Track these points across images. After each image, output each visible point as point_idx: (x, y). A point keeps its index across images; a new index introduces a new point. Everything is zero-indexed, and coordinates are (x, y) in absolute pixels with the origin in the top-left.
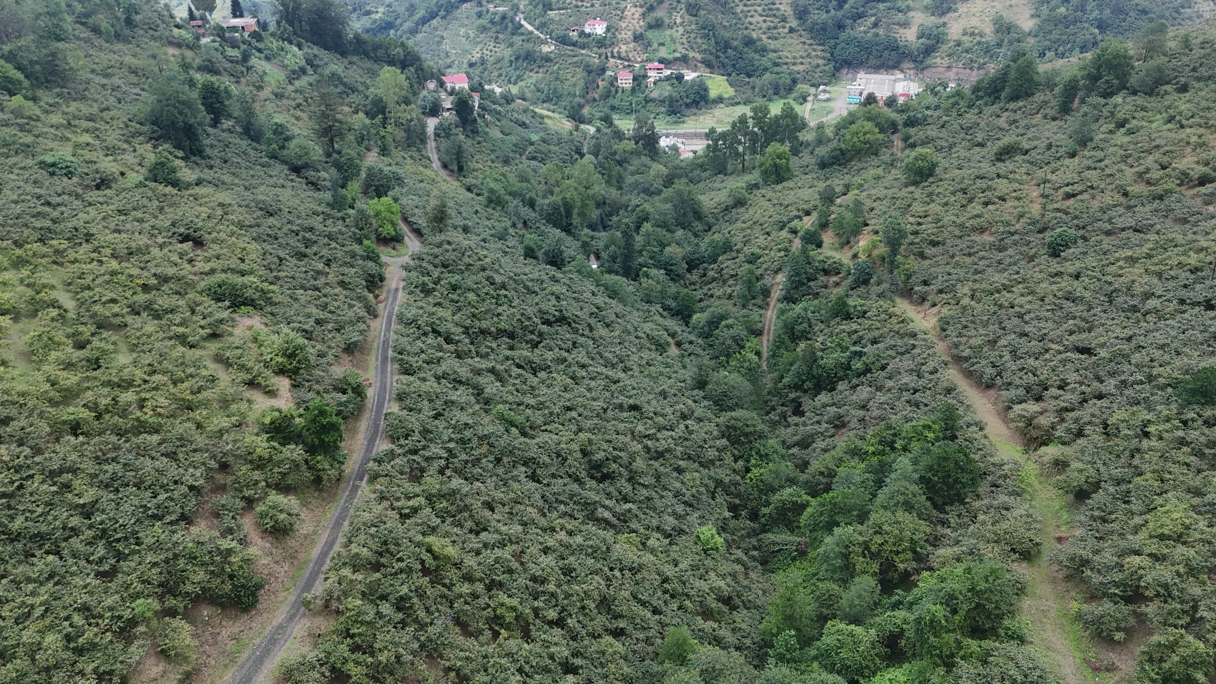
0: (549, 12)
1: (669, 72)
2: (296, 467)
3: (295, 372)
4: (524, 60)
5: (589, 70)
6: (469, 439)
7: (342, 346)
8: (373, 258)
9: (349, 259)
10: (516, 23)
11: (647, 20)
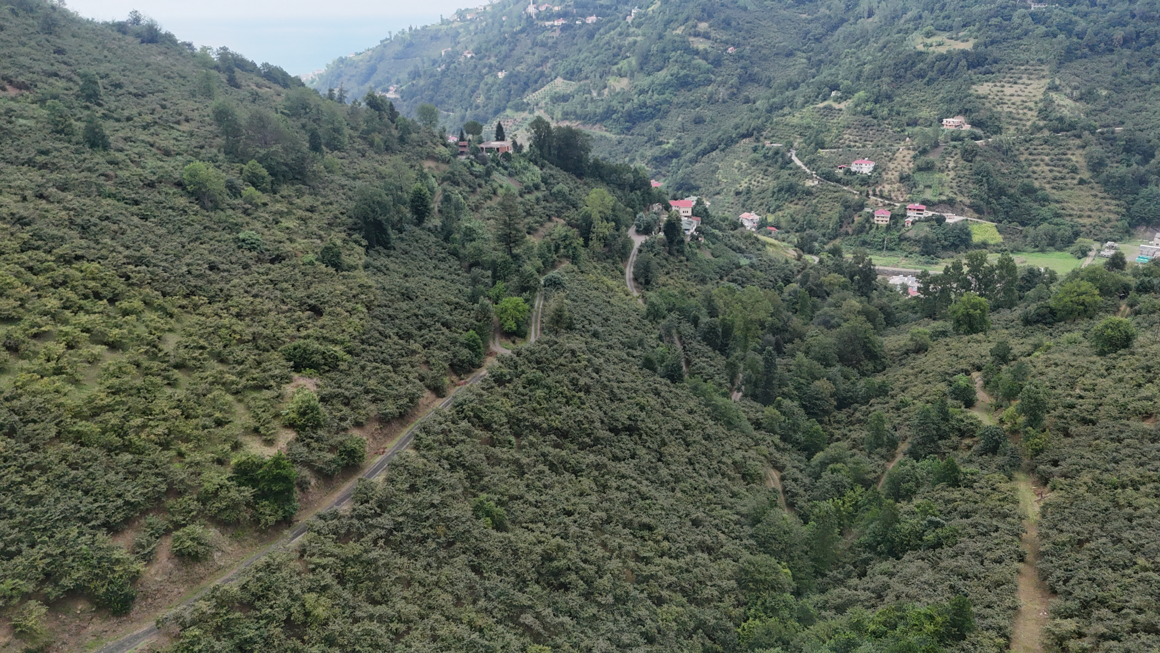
0: (820, 150)
1: (930, 214)
2: (234, 506)
3: (303, 428)
4: (787, 192)
5: (847, 205)
6: (428, 518)
7: (372, 415)
8: (471, 346)
9: (447, 344)
10: (787, 158)
11: (917, 163)
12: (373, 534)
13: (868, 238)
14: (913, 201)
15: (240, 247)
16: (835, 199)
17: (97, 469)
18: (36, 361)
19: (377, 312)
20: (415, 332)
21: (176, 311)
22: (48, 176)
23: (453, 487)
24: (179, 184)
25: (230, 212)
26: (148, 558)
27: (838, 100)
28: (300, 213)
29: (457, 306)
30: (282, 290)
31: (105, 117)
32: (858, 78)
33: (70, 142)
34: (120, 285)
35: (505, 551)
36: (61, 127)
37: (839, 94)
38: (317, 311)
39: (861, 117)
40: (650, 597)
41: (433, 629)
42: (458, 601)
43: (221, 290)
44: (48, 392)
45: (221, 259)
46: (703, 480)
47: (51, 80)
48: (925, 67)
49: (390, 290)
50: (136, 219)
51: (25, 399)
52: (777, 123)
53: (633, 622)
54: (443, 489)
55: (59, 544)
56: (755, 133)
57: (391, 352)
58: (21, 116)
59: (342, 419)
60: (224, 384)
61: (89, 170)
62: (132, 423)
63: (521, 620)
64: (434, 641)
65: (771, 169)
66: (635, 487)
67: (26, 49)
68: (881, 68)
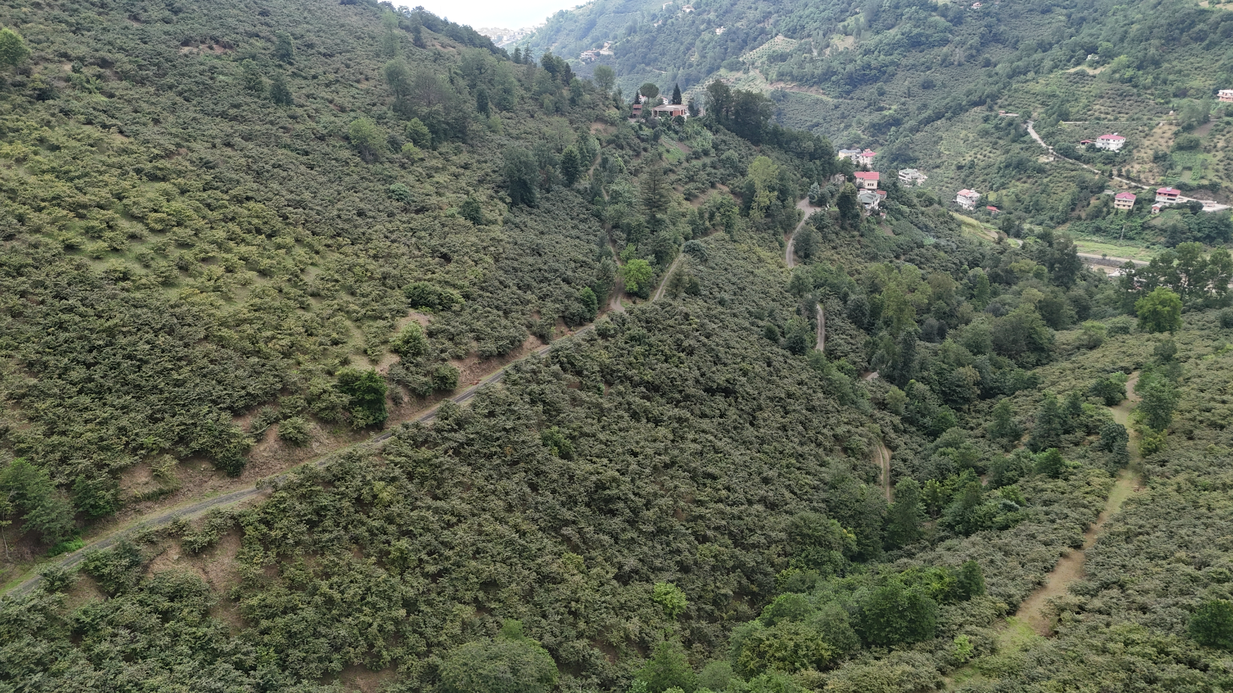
0: (1062, 122)
1: (1185, 199)
2: (333, 407)
3: (405, 354)
4: (1015, 168)
5: (1083, 186)
6: (498, 439)
7: (472, 351)
8: (586, 302)
9: (563, 298)
10: (1021, 130)
11: (1178, 140)
12: (446, 445)
13: (1103, 224)
14: (1165, 184)
15: (390, 197)
16: (1072, 179)
17: (230, 366)
18: (200, 280)
19: (504, 263)
20: (534, 284)
21: (321, 248)
22: (236, 127)
23: (528, 418)
24: (347, 138)
25: (387, 165)
26: (259, 438)
27: (1094, 65)
28: (453, 169)
29: (583, 264)
30: (420, 238)
31: (294, 74)
32: (1122, 40)
33: (259, 97)
34: (278, 223)
35: (562, 475)
36: (252, 83)
37: (1097, 58)
38: (447, 258)
39: (1118, 86)
40: (694, 533)
41: (480, 525)
42: (510, 508)
43: (364, 234)
44: (204, 304)
45: (369, 206)
46: (792, 445)
47: (252, 41)
48: (1206, 28)
49: (522, 245)
50: (303, 168)
51: (184, 308)
52: (1016, 91)
53: (671, 552)
54: (519, 418)
55: (192, 417)
56: (988, 100)
57: (506, 299)
58: (222, 73)
59: (442, 351)
60: (348, 312)
61: (272, 123)
62: (263, 334)
63: (562, 532)
64: (480, 535)
65: (1001, 142)
66: (710, 441)
67: (235, 12)
68: (1151, 28)
